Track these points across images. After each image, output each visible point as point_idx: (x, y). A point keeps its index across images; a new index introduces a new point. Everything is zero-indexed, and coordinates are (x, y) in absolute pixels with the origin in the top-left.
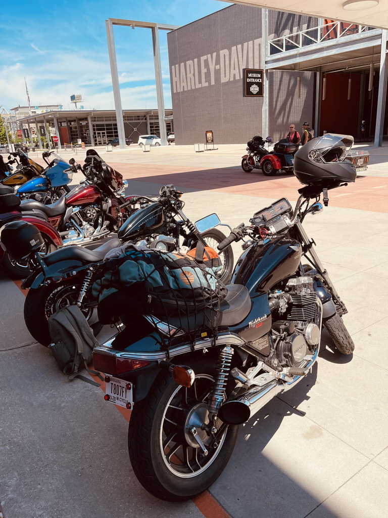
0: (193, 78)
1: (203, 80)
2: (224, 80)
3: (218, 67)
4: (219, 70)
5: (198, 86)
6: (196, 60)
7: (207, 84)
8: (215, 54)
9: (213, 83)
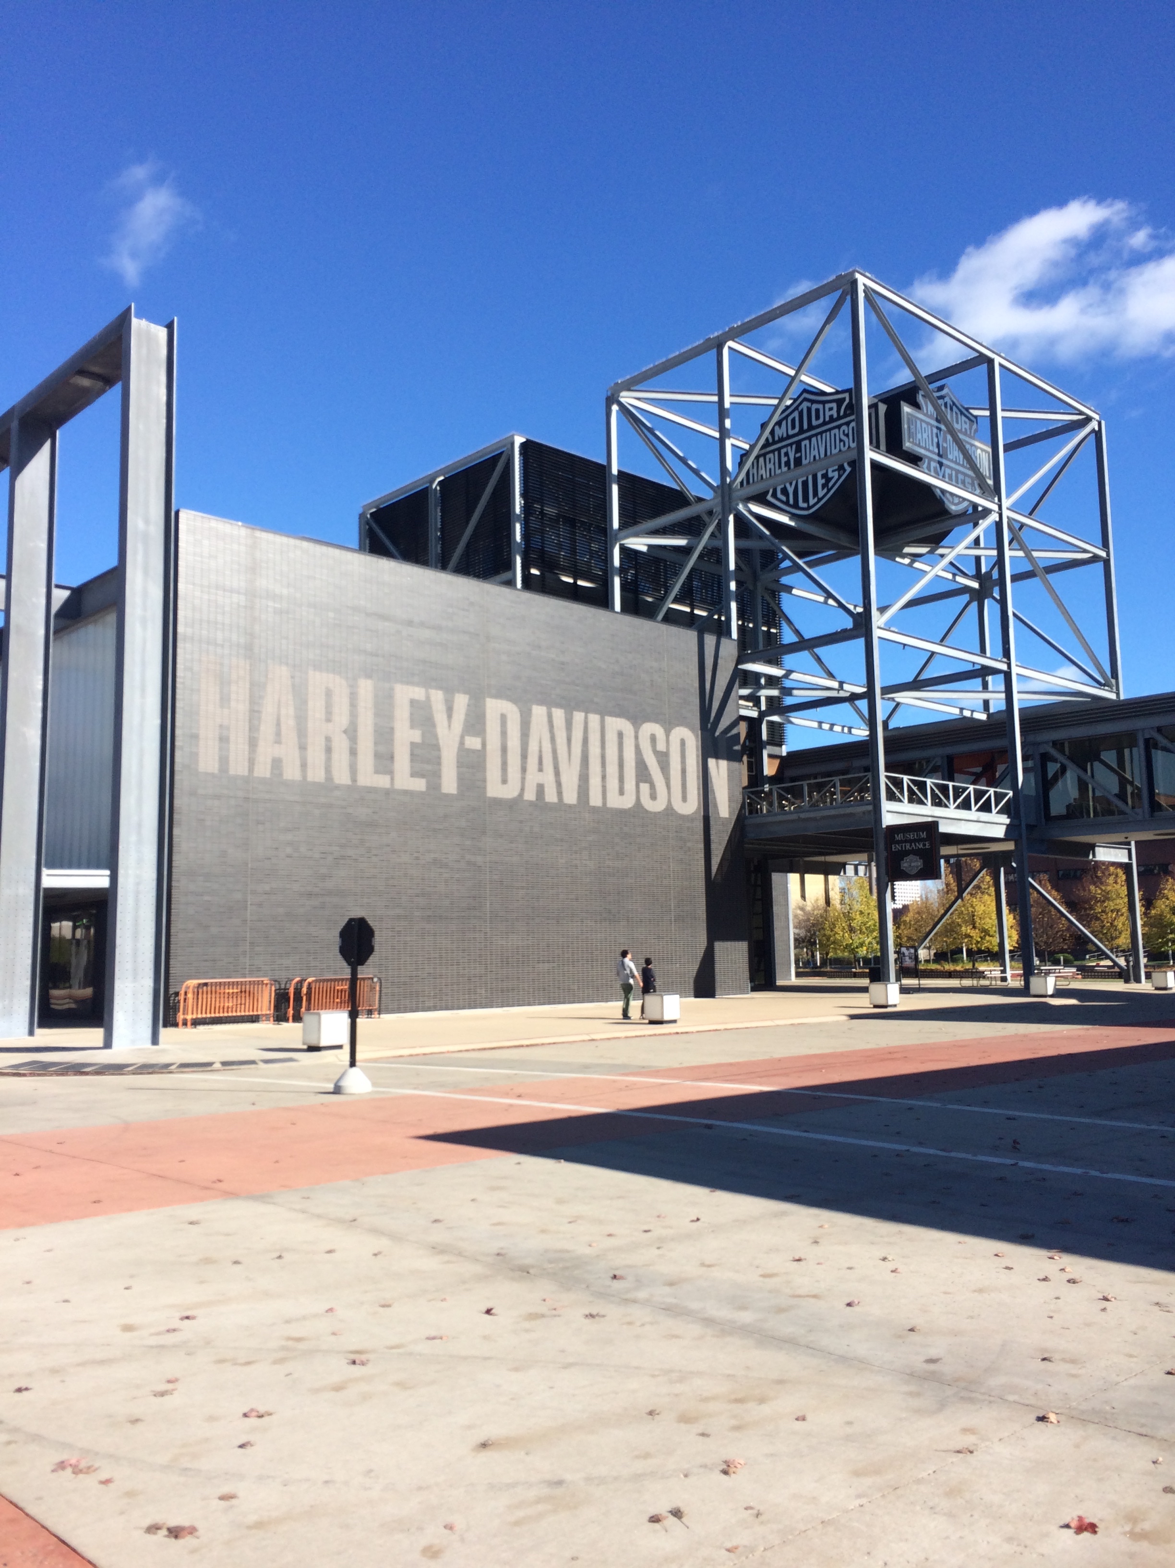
0: (341, 744)
1: (402, 762)
2: (495, 789)
3: (473, 743)
4: (481, 754)
5: (368, 778)
6: (366, 688)
7: (419, 785)
8: (461, 701)
9: (449, 784)
